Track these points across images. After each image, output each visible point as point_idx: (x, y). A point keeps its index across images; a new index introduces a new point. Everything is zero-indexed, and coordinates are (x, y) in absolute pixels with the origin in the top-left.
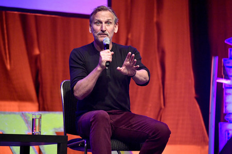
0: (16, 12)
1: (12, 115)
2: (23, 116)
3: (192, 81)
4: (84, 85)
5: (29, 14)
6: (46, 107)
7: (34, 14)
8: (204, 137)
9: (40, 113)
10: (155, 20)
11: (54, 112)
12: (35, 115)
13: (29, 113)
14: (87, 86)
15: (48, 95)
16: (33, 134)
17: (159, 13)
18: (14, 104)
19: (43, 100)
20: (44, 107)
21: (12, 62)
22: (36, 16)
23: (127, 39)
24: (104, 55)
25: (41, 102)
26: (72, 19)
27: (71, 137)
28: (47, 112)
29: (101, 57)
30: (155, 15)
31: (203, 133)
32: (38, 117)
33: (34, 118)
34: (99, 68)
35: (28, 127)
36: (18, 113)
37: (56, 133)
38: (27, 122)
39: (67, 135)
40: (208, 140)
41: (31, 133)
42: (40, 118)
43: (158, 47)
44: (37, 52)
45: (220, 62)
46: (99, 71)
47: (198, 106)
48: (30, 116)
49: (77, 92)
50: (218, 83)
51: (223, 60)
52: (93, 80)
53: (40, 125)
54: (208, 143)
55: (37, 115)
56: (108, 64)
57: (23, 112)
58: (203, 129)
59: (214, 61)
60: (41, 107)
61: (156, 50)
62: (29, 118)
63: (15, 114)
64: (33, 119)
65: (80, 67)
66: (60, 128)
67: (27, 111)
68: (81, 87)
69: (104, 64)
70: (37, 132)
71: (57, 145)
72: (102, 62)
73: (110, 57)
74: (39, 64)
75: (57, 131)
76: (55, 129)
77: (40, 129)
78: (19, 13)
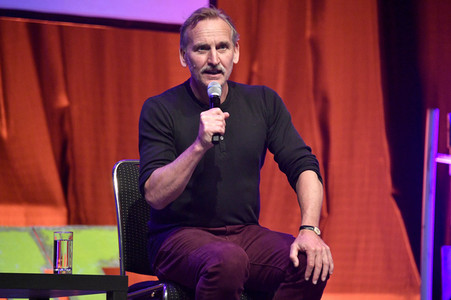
0: (19, 20)
1: (13, 234)
2: (36, 234)
3: (385, 160)
4: (167, 180)
5: (46, 22)
6: (82, 215)
7: (56, 23)
8: (411, 276)
9: (71, 228)
10: (308, 33)
11: (100, 227)
12: (60, 233)
13: (47, 229)
14: (173, 182)
15: (88, 190)
16: (55, 272)
17: (315, 19)
18: (17, 211)
19: (77, 202)
20: (78, 217)
21: (12, 122)
22: (61, 27)
23: (251, 74)
24: (208, 120)
25: (73, 206)
26: (137, 33)
27: (135, 278)
28: (85, 227)
29: (203, 125)
30: (309, 23)
31: (409, 267)
32: (66, 236)
33: (58, 238)
34: (198, 147)
35: (46, 257)
36: (24, 228)
37: (105, 270)
38: (43, 247)
39: (128, 274)
40: (419, 284)
41: (51, 271)
42: (71, 238)
43: (315, 91)
44: (63, 101)
45: (442, 121)
46: (199, 152)
47: (397, 212)
48: (50, 236)
49: (152, 193)
50: (439, 164)
51: (448, 117)
52: (184, 170)
53: (70, 255)
54: (420, 290)
55: (64, 232)
56: (216, 139)
57: (35, 227)
58: (409, 259)
59: (431, 119)
60: (73, 216)
61: (311, 96)
62: (47, 238)
63: (19, 230)
64: (56, 242)
65: (163, 139)
66: (112, 260)
67: (42, 223)
68: (160, 185)
69: (208, 139)
70: (63, 268)
71: (105, 295)
72: (204, 133)
73: (221, 123)
74: (67, 127)
75: (106, 266)
76: (101, 261)
77: (69, 262)
78: (27, 20)
